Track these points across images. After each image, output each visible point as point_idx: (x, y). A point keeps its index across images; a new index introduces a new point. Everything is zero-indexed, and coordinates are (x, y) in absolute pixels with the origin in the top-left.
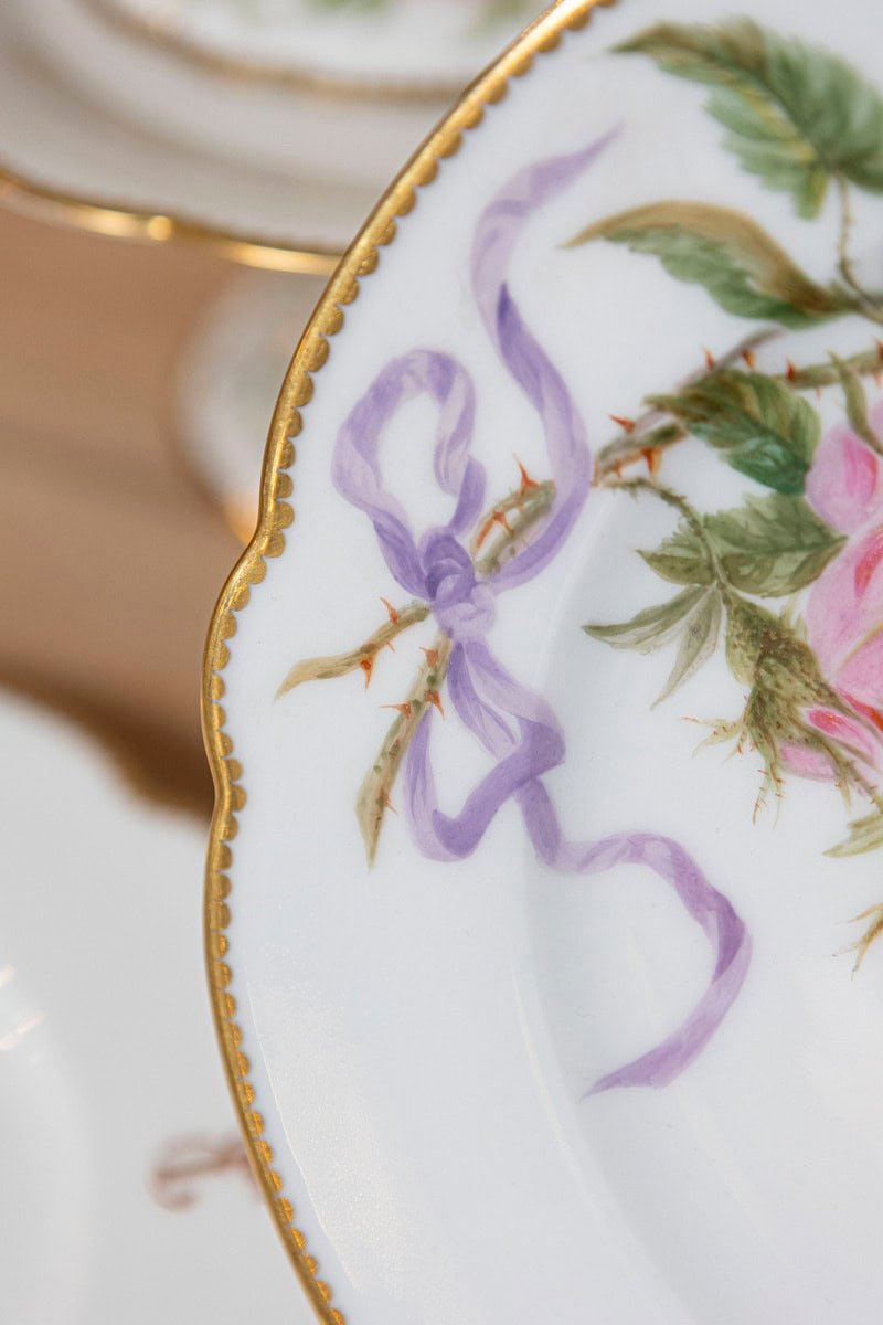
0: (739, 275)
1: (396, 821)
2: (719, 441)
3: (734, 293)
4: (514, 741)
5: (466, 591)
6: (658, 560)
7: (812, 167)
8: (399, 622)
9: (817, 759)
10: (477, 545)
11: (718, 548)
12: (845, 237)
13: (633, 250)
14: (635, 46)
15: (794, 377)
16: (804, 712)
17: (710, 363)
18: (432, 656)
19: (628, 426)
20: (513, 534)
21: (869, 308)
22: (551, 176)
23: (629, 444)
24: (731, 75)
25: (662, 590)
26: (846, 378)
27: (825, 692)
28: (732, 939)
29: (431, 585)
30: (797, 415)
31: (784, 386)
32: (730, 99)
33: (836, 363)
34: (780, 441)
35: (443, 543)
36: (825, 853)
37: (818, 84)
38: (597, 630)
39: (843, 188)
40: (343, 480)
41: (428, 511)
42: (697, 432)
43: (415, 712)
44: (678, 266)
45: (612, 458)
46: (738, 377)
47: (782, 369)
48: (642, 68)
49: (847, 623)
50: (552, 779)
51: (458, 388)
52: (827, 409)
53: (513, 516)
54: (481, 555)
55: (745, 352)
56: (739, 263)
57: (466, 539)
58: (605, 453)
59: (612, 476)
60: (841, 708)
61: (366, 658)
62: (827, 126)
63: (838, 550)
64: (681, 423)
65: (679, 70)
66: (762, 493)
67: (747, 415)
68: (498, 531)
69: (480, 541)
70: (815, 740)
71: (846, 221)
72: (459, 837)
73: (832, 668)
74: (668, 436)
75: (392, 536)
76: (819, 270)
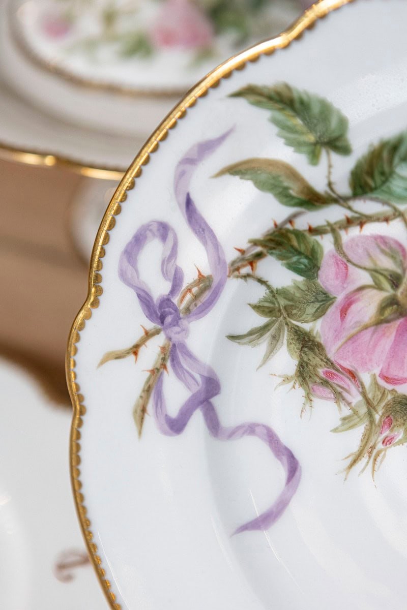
0: (286, 189)
1: (150, 419)
2: (281, 257)
3: (284, 196)
4: (198, 386)
5: (176, 322)
6: (258, 308)
7: (316, 144)
8: (148, 335)
9: (327, 392)
10: (181, 302)
11: (283, 302)
12: (330, 173)
13: (241, 178)
14: (238, 94)
15: (313, 231)
16: (321, 371)
17: (276, 225)
18: (163, 349)
19: (242, 252)
20: (196, 297)
21: (341, 202)
22: (206, 148)
23: (243, 259)
24: (280, 106)
25: (260, 320)
26: (333, 231)
27: (329, 363)
28: (293, 468)
29: (162, 319)
30: (313, 246)
31: (307, 234)
32: (280, 116)
33: (329, 224)
34: (307, 257)
35: (166, 301)
36: (331, 431)
37: (316, 109)
38: (233, 338)
39: (328, 153)
40: (123, 275)
41: (159, 288)
42: (271, 254)
43: (156, 373)
44: (261, 185)
45: (236, 265)
46: (288, 231)
47: (306, 227)
48: (242, 104)
49: (337, 334)
50: (216, 401)
51: (170, 236)
52: (326, 243)
53: (195, 290)
54: (182, 307)
55: (290, 221)
56: (286, 184)
57: (176, 300)
58: (233, 263)
59: (236, 273)
60: (337, 370)
61: (135, 350)
62: (320, 128)
63: (333, 302)
64: (265, 251)
65: (258, 104)
66: (300, 279)
67: (292, 247)
68: (189, 297)
69: (182, 300)
70: (325, 383)
71: (330, 166)
72: (176, 426)
73: (332, 352)
74: (259, 256)
75: (145, 299)
76: (320, 187)
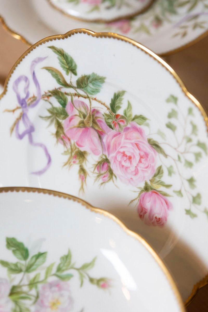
0: (59, 79)
1: (14, 133)
2: (57, 98)
3: (59, 81)
4: (29, 127)
5: (26, 107)
6: (49, 111)
7: (68, 69)
8: (18, 108)
9: (62, 142)
11: (55, 111)
12: (71, 79)
13: (48, 72)
14: (50, 47)
15: (66, 94)
16: (62, 135)
17: (55, 89)
18: (21, 114)
19: (46, 93)
20: (32, 102)
21: (74, 88)
22: (40, 59)
23: (46, 95)
24: (61, 55)
25: (49, 114)
26: (71, 96)
27: (64, 133)
28: (50, 161)
29: (22, 104)
30: (65, 98)
31: (64, 94)
32: (60, 57)
33: (70, 93)
34: (63, 100)
35: (24, 100)
36: (61, 154)
37: (69, 60)
38: (41, 117)
39: (71, 73)
40: (14, 88)
41: (23, 96)
42: (54, 96)
43: (18, 120)
44: (53, 75)
45: (44, 96)
46: (59, 91)
47: (64, 92)
48: (51, 50)
49: (68, 126)
50: (33, 134)
51: (28, 82)
52: (69, 98)
53: (32, 99)
54: (28, 103)
55: (60, 88)
56: (60, 78)
57: (26, 100)
58: (43, 95)
59: (43, 99)
60: (65, 136)
61: (14, 111)
62: (70, 65)
63: (68, 117)
64: (52, 95)
65: (55, 52)
66: (61, 106)
67: (60, 96)
68: (30, 101)
69: (28, 101)
70: (62, 139)
71: (71, 77)
72: (21, 137)
73: (66, 130)
74: (50, 96)
75: (18, 97)
76: (68, 82)
